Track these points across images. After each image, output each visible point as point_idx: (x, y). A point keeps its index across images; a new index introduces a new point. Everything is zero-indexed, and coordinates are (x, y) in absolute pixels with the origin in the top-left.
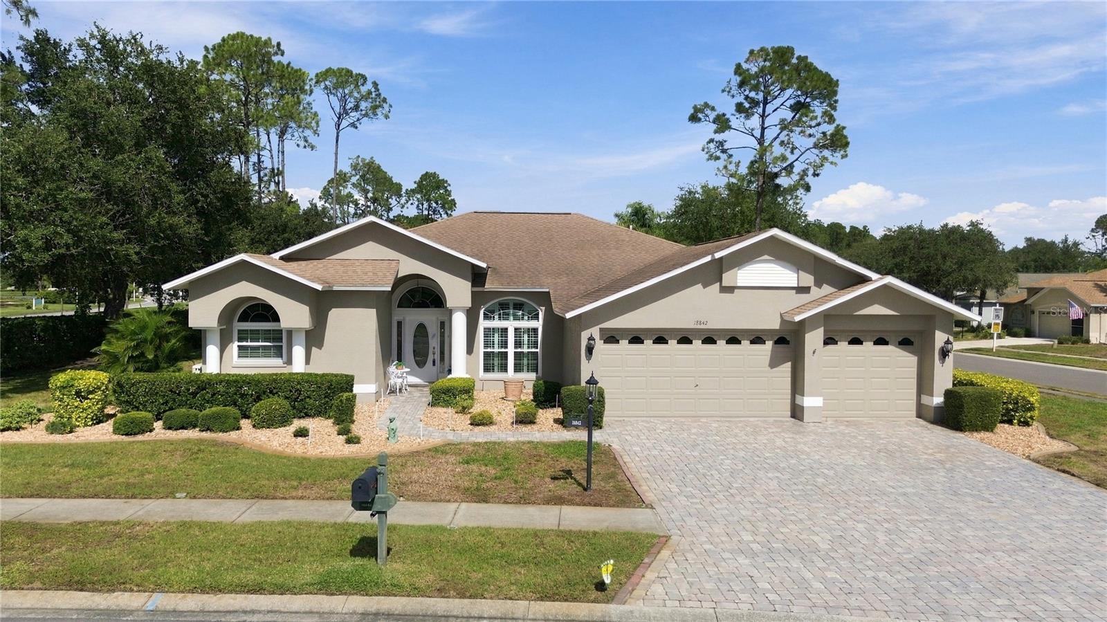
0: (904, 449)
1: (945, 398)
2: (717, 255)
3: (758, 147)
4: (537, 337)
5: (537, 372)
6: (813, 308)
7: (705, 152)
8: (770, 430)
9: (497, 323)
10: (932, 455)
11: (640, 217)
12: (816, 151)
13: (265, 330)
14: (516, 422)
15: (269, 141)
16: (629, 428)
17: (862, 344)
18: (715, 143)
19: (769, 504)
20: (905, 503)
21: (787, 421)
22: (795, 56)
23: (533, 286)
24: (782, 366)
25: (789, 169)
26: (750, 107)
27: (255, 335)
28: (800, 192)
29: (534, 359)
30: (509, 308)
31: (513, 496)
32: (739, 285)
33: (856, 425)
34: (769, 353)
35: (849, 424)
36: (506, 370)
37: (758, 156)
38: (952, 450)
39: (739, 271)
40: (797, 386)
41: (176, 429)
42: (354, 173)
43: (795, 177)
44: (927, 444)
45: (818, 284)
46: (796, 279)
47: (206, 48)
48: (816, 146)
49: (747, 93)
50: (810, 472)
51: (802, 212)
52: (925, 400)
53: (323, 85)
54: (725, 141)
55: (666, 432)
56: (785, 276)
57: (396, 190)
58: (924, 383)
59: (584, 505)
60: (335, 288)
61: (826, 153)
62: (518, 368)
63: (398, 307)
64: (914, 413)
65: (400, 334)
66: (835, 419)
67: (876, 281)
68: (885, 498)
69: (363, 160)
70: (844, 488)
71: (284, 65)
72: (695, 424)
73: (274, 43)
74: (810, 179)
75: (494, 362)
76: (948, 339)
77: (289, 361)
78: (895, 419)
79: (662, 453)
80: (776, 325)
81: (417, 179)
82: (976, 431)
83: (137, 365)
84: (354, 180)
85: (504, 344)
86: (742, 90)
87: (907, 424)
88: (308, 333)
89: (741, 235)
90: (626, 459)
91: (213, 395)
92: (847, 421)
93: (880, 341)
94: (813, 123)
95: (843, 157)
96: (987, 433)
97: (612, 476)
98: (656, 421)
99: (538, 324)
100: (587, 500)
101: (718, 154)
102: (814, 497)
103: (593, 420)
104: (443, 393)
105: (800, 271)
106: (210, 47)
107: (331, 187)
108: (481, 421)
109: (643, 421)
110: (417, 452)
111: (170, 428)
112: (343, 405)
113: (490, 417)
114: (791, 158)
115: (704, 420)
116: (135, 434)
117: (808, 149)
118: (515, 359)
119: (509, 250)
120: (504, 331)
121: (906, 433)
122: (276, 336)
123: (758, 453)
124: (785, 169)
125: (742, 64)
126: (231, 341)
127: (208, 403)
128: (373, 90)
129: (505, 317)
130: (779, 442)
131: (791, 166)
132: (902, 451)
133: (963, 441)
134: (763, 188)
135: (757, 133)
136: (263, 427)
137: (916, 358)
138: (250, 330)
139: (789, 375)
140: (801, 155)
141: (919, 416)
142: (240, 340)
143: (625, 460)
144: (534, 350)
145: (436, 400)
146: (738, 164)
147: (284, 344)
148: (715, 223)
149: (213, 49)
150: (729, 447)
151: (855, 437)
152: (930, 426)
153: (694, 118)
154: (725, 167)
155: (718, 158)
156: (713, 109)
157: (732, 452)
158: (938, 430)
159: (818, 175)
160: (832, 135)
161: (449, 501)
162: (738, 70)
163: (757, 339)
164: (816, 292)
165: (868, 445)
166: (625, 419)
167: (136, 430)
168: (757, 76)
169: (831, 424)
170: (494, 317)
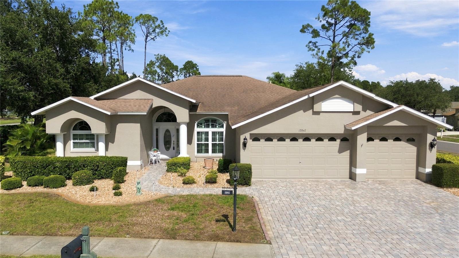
0: (413, 199)
1: (432, 170)
2: (311, 95)
3: (332, 44)
4: (223, 136)
5: (223, 152)
6: (362, 122)
7: (307, 47)
8: (339, 187)
9: (203, 130)
10: (429, 204)
11: (278, 79)
12: (359, 46)
13: (86, 134)
14: (206, 182)
15: (117, 47)
16: (264, 185)
17: (387, 141)
18: (312, 43)
19: (340, 241)
20: (420, 240)
21: (348, 181)
22: (350, 2)
23: (221, 111)
24: (344, 152)
25: (346, 55)
26: (329, 27)
27: (81, 137)
28: (352, 65)
29: (222, 147)
30: (209, 122)
31: (191, 234)
32: (323, 110)
33: (384, 184)
34: (338, 146)
35: (381, 183)
36: (208, 152)
37: (332, 48)
38: (440, 200)
39: (322, 104)
40: (353, 163)
41: (33, 186)
42: (157, 61)
43: (349, 59)
44: (425, 196)
45: (364, 110)
46: (353, 107)
47: (84, 6)
48: (359, 44)
49: (327, 19)
50: (361, 216)
51: (352, 75)
52: (421, 170)
53: (138, 22)
54: (317, 42)
55: (283, 188)
56: (347, 106)
57: (176, 68)
58: (420, 161)
59: (231, 241)
60: (119, 114)
61: (364, 46)
62: (214, 151)
63: (156, 122)
64: (415, 176)
65: (157, 135)
66: (373, 180)
67: (396, 108)
68: (408, 236)
69: (161, 56)
70: (383, 229)
71: (119, 12)
72: (299, 183)
73: (115, 3)
74: (356, 59)
75: (202, 148)
76: (434, 138)
77: (97, 150)
78: (404, 180)
79: (280, 203)
80: (341, 131)
81: (184, 64)
82: (450, 187)
83: (22, 152)
84: (157, 64)
85: (207, 139)
86: (325, 18)
87: (411, 183)
88: (106, 136)
89: (324, 85)
90: (261, 206)
91: (54, 168)
92: (379, 181)
93: (397, 139)
94: (358, 33)
95: (372, 48)
96: (456, 189)
97: (250, 219)
98: (279, 181)
99: (223, 130)
100: (232, 238)
101: (314, 48)
102: (366, 235)
103: (246, 181)
104: (173, 165)
105: (355, 103)
106: (86, 5)
107: (148, 68)
108: (188, 182)
109: (272, 181)
110: (149, 201)
111: (30, 186)
112: (118, 174)
113: (193, 180)
114: (348, 49)
115: (304, 180)
116: (11, 189)
117: (356, 45)
118: (212, 147)
119: (211, 94)
120: (207, 133)
121: (412, 188)
122: (91, 137)
123: (332, 202)
124: (344, 55)
125: (325, 6)
126: (70, 140)
127: (52, 172)
128: (161, 24)
129: (208, 126)
130: (344, 195)
131: (347, 53)
132: (412, 201)
133: (444, 194)
134: (334, 64)
135: (332, 38)
136: (77, 185)
137: (416, 148)
138: (79, 134)
139: (349, 157)
140: (352, 48)
141: (417, 178)
142: (74, 139)
143: (259, 207)
144: (221, 142)
145: (170, 169)
146: (323, 53)
147: (95, 141)
148: (313, 81)
149: (88, 6)
150: (316, 198)
151: (384, 191)
152: (424, 184)
153: (302, 31)
154: (317, 54)
155: (314, 50)
156: (311, 27)
157: (318, 201)
158: (429, 187)
159: (360, 57)
160: (367, 38)
161: (154, 238)
162: (323, 9)
163: (332, 139)
164: (363, 114)
165: (392, 197)
166: (263, 179)
167: (12, 187)
168: (332, 11)
169: (371, 183)
170: (202, 126)
